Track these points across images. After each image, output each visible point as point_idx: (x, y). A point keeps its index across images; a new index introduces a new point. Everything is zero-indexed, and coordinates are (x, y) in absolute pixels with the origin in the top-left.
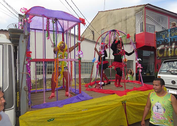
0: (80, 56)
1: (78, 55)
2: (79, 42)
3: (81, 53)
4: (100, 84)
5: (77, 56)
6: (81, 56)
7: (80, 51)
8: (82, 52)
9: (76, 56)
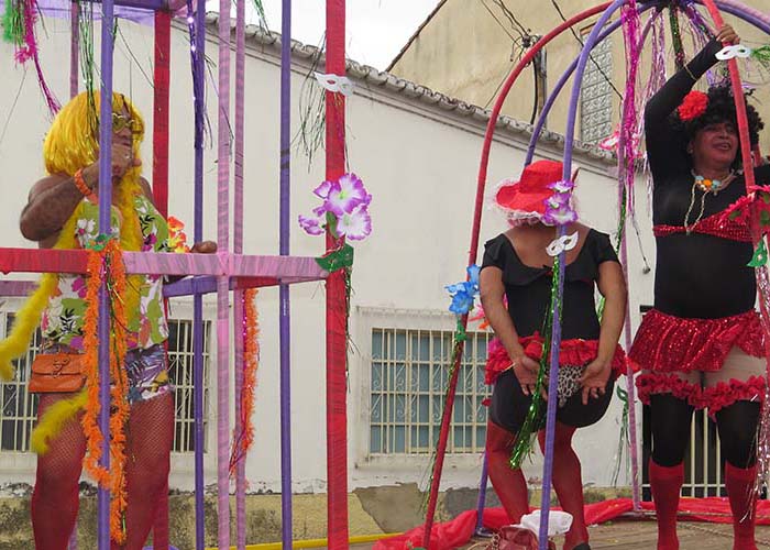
0: (341, 228)
1: (323, 220)
2: (332, 88)
3: (356, 194)
4: (536, 529)
5: (309, 228)
6: (351, 226)
7: (343, 174)
8: (358, 184)
9: (295, 230)
